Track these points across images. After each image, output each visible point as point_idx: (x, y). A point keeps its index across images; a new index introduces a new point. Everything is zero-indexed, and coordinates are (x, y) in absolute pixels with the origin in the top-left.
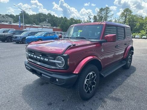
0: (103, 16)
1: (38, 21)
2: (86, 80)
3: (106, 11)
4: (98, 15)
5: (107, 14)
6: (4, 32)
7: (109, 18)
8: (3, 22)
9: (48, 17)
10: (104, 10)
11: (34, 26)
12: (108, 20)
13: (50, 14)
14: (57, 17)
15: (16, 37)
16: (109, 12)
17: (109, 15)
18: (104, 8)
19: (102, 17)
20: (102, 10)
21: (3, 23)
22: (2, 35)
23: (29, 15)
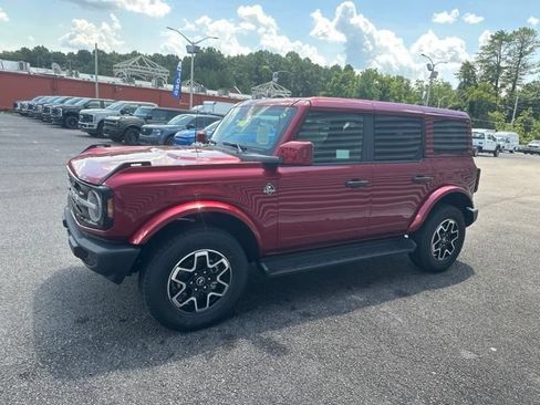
0: (503, 64)
1: (251, 78)
2: (179, 269)
3: (519, 45)
4: (482, 61)
5: (521, 56)
6: (123, 113)
7: (532, 73)
8: (138, 78)
9: (286, 64)
10: (509, 39)
11: (232, 95)
12: (525, 82)
13: (293, 55)
14: (317, 65)
15: (149, 131)
16: (531, 49)
17: (530, 59)
18: (510, 32)
19: (500, 69)
20: (500, 38)
21: (138, 83)
22: (114, 121)
23: (226, 56)
